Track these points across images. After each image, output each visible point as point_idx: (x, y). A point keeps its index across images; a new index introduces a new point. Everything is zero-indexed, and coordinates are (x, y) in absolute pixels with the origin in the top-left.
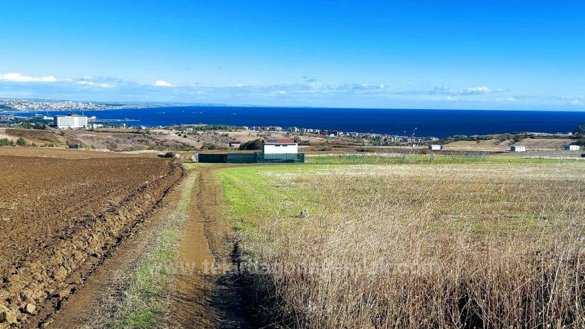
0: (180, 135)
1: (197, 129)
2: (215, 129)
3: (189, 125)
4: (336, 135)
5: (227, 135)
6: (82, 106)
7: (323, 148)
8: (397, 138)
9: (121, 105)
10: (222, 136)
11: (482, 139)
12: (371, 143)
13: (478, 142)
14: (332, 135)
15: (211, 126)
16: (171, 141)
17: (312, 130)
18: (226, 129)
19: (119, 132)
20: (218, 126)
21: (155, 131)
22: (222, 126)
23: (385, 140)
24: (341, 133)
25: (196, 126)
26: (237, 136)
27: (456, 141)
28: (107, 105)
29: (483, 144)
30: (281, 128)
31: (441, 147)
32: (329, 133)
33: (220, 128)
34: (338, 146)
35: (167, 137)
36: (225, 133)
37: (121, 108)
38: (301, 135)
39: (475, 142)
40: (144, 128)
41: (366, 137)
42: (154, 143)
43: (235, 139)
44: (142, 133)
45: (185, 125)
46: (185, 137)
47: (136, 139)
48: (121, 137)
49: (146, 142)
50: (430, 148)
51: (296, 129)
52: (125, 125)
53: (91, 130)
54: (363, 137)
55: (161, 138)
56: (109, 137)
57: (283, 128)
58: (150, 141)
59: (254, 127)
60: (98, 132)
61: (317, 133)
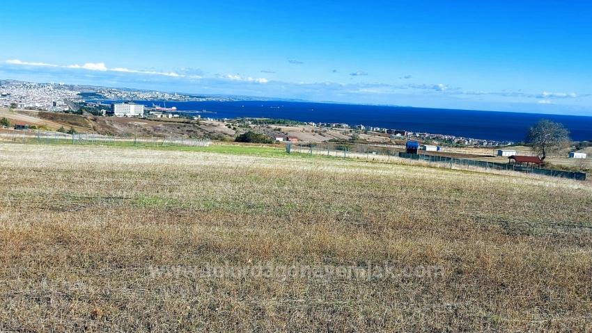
0: (230, 127)
1: (255, 122)
2: (273, 123)
3: (250, 118)
4: (403, 134)
5: (279, 130)
6: (167, 97)
9: (204, 97)
10: (275, 130)
14: (399, 135)
15: (271, 120)
16: (219, 132)
17: (378, 129)
18: (284, 123)
20: (278, 121)
21: (206, 122)
22: (282, 120)
24: (409, 134)
25: (257, 119)
28: (191, 96)
30: (347, 126)
32: (396, 133)
33: (278, 123)
35: (216, 129)
36: (278, 127)
37: (204, 100)
38: (366, 133)
42: (202, 134)
44: (192, 123)
45: (247, 119)
47: (186, 129)
48: (171, 126)
49: (194, 132)
51: (363, 127)
52: (200, 116)
53: (144, 118)
54: (434, 139)
55: (210, 129)
56: (160, 125)
57: (349, 125)
58: (199, 131)
59: (321, 124)
60: (150, 120)
61: (384, 132)
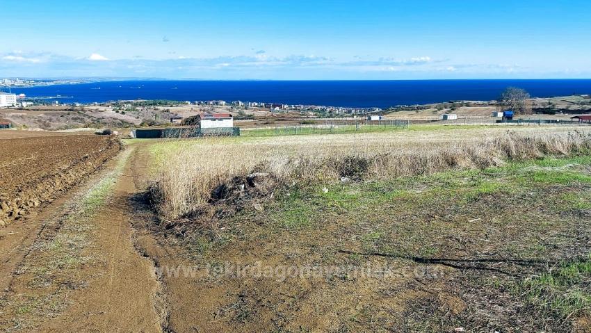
0: (117, 112)
1: (136, 105)
2: (155, 104)
3: (125, 101)
4: (281, 108)
5: (168, 111)
6: (8, 83)
7: (266, 121)
8: (341, 110)
9: (52, 81)
10: (163, 111)
11: (421, 109)
12: (316, 115)
13: (417, 112)
14: (277, 108)
15: (151, 101)
16: (108, 118)
17: (256, 104)
18: (166, 104)
19: (51, 110)
20: (157, 101)
21: (90, 108)
22: (163, 101)
23: (330, 112)
24: (286, 106)
25: (134, 101)
26: (178, 111)
27: (396, 111)
28: (37, 81)
29: (421, 114)
30: (224, 102)
31: (380, 118)
32: (274, 107)
33: (160, 104)
34: (281, 119)
35: (104, 114)
36: (166, 108)
37: (52, 84)
38: (246, 108)
39: (414, 112)
40: (78, 105)
41: (311, 110)
42: (89, 120)
43: (176, 115)
44: (76, 110)
45: (123, 101)
46: (123, 113)
47: (71, 116)
48: (54, 115)
49: (81, 119)
50: (370, 119)
51: (241, 103)
52: (57, 102)
53: (21, 109)
54: (308, 110)
55: (98, 116)
56: (41, 115)
57: (226, 102)
58: (86, 118)
59: (196, 102)
60: (28, 110)
61: (262, 106)
